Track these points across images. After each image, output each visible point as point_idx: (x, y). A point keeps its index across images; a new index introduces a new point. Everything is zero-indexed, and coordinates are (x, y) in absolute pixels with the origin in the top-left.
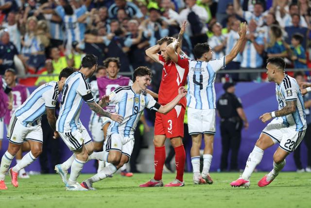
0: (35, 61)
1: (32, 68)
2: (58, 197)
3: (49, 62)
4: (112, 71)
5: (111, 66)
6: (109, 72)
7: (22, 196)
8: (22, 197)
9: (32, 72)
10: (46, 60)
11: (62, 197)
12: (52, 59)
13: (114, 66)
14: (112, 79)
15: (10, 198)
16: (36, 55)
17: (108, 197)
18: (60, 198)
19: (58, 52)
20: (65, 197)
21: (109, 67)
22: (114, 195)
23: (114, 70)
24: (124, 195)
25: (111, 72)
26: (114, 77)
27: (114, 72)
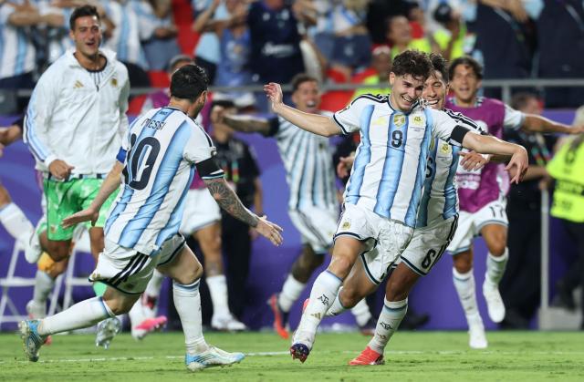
0: (349, 51)
3: (383, 53)
4: (464, 87)
5: (460, 75)
6: (457, 90)
9: (340, 78)
13: (468, 75)
14: (466, 105)
16: (349, 35)
19: (408, 27)
21: (455, 78)
23: (467, 83)
25: (461, 89)
26: (468, 101)
27: (468, 89)
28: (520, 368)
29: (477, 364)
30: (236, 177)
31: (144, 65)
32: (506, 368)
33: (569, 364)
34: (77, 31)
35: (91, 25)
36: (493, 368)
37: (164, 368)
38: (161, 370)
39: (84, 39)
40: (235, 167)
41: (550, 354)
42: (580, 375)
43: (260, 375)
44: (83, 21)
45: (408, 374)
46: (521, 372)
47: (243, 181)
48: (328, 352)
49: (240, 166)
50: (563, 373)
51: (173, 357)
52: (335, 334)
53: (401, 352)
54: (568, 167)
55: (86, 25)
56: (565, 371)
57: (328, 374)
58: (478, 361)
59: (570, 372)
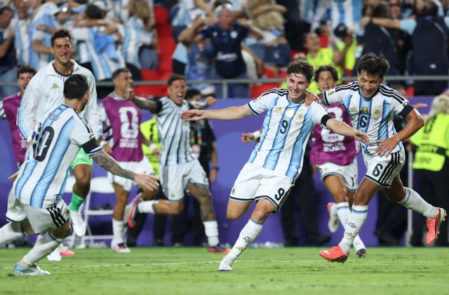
0: (276, 56)
1: (271, 68)
2: (314, 286)
7: (253, 283)
8: (252, 286)
10: (294, 54)
11: (320, 285)
12: (306, 51)
15: (232, 286)
17: (398, 286)
18: (317, 288)
20: (325, 286)
22: (408, 283)
24: (425, 283)
28: (393, 272)
29: (365, 270)
30: (200, 142)
31: (138, 65)
32: (383, 272)
33: (427, 270)
34: (56, 48)
35: (64, 44)
36: (375, 272)
37: (151, 271)
38: (149, 273)
39: (60, 53)
40: (199, 135)
41: (414, 263)
42: (434, 277)
43: (216, 276)
44: (60, 41)
45: (317, 276)
46: (394, 275)
47: (205, 144)
48: (262, 261)
49: (202, 135)
50: (422, 276)
51: (157, 264)
52: (267, 248)
53: (312, 261)
54: (426, 135)
55: (61, 44)
56: (424, 274)
57: (262, 276)
58: (364, 267)
59: (427, 275)
